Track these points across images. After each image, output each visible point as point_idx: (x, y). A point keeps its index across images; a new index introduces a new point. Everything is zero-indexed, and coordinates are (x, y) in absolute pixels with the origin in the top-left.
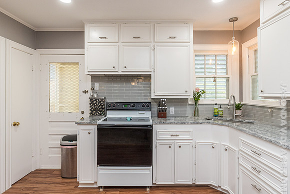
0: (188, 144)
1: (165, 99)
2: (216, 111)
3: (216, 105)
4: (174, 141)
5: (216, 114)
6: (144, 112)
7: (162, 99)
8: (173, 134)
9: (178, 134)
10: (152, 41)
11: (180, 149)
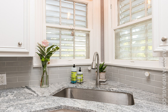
2: (74, 75)
3: (74, 66)
5: (75, 80)
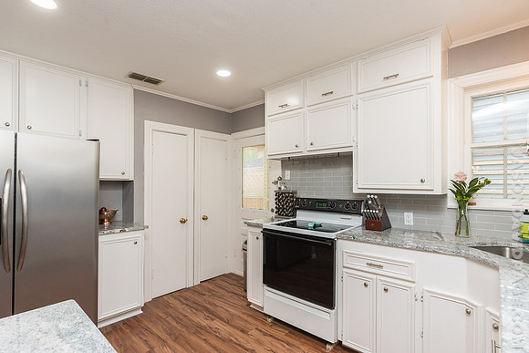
0: (405, 289)
1: (374, 194)
2: (525, 229)
3: (526, 213)
4: (374, 277)
5: (526, 237)
6: (350, 217)
7: (371, 194)
8: (373, 263)
9: (382, 264)
10: (353, 92)
11: (387, 294)
